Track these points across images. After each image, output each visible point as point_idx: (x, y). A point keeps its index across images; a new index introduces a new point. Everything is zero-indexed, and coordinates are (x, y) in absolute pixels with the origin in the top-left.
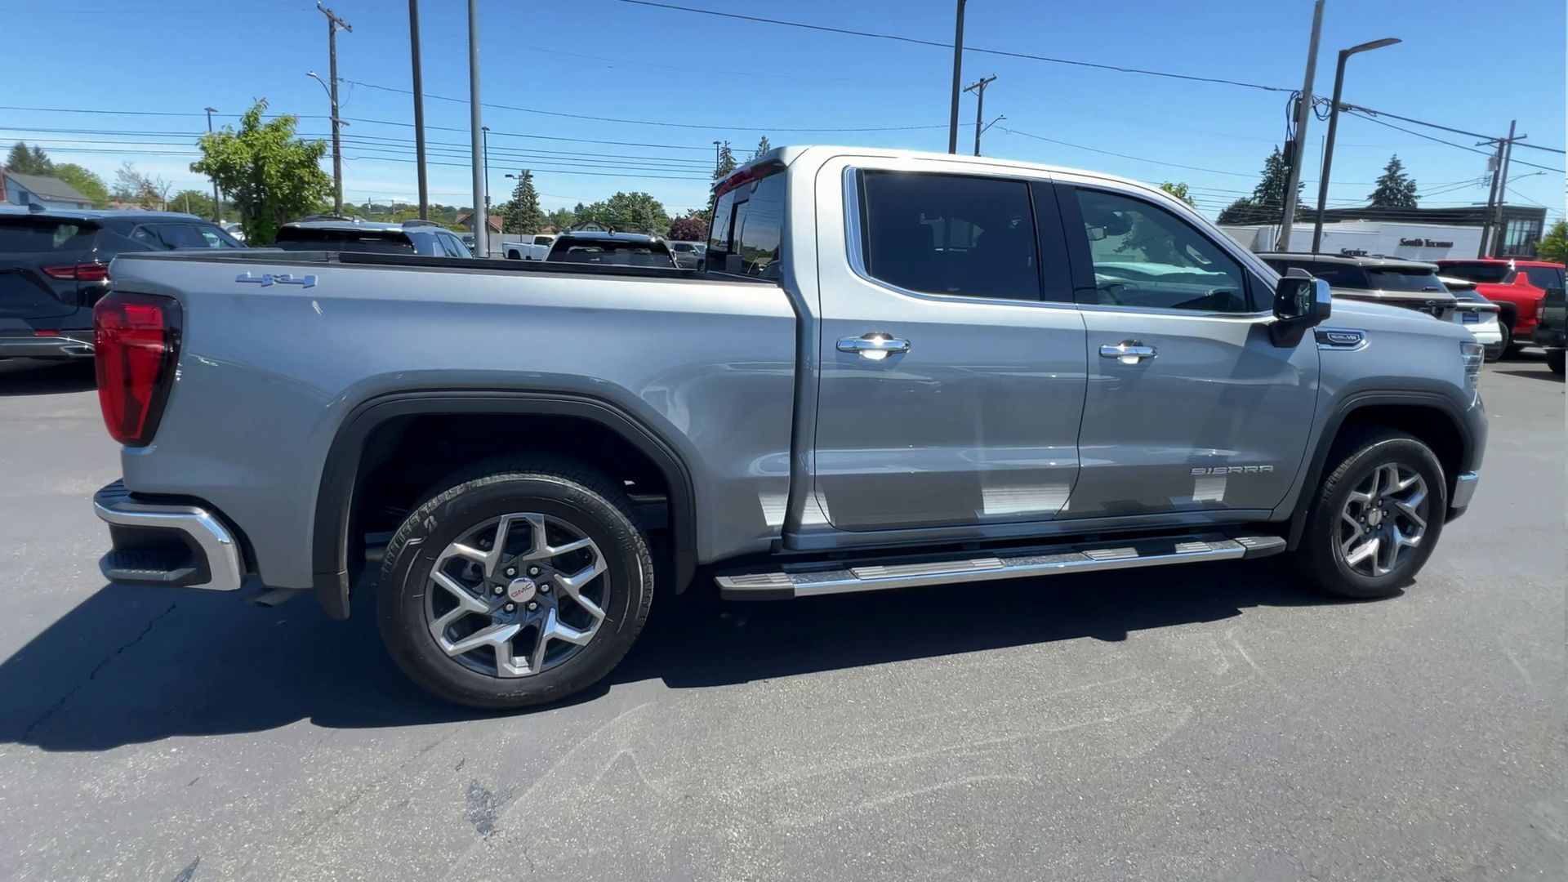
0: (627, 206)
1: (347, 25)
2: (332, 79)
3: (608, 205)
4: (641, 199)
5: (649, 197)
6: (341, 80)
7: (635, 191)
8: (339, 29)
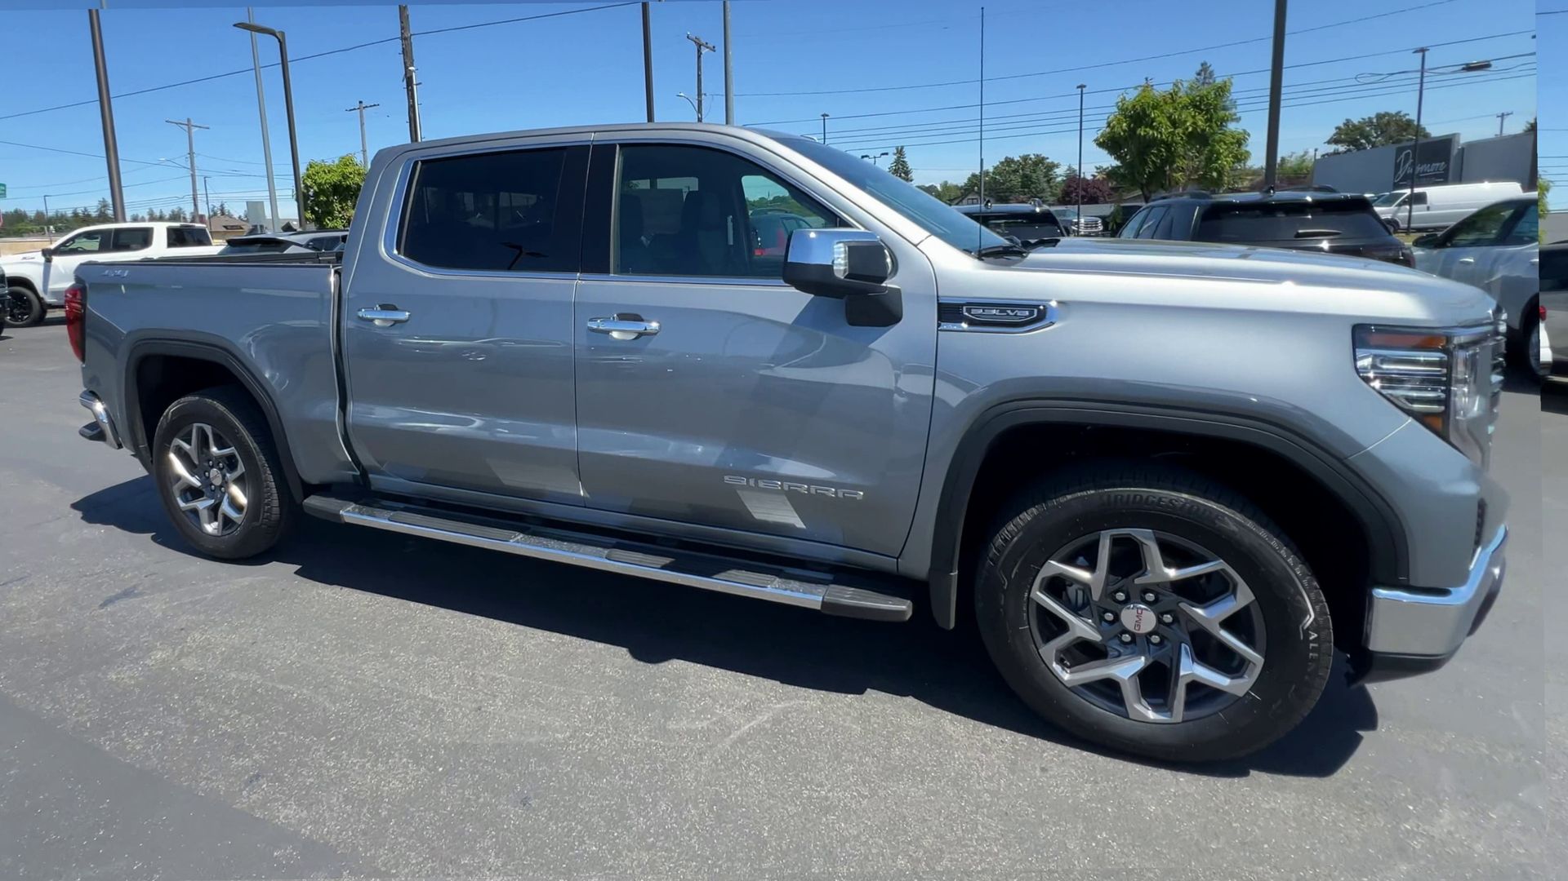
0: (1015, 171)
1: (711, 46)
2: (698, 95)
3: (994, 173)
4: (1034, 162)
5: (1043, 159)
6: (705, 94)
7: (1026, 153)
8: (704, 51)
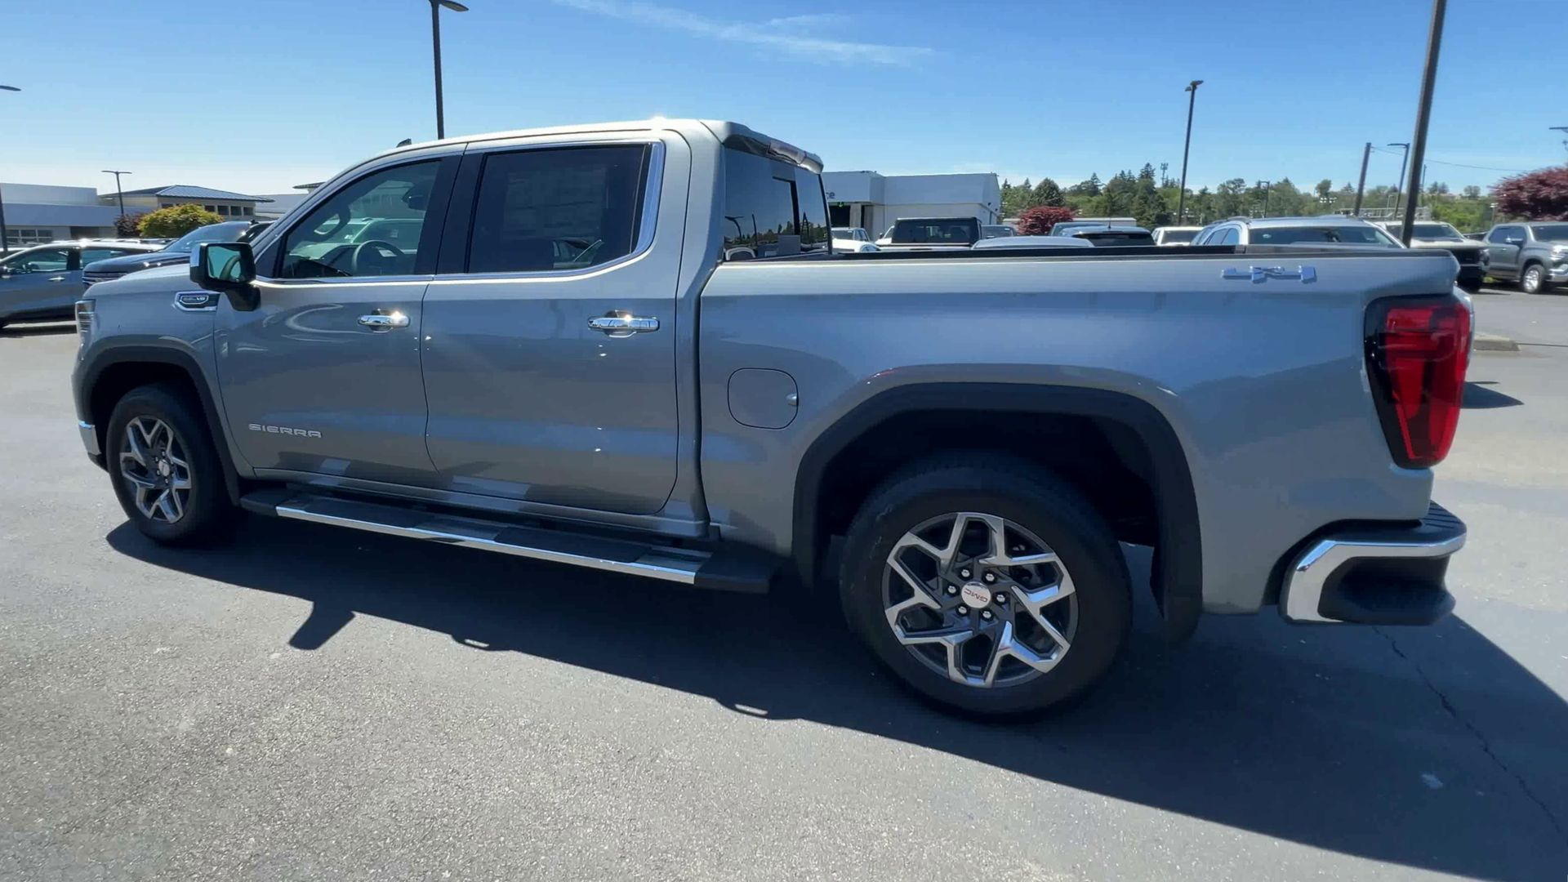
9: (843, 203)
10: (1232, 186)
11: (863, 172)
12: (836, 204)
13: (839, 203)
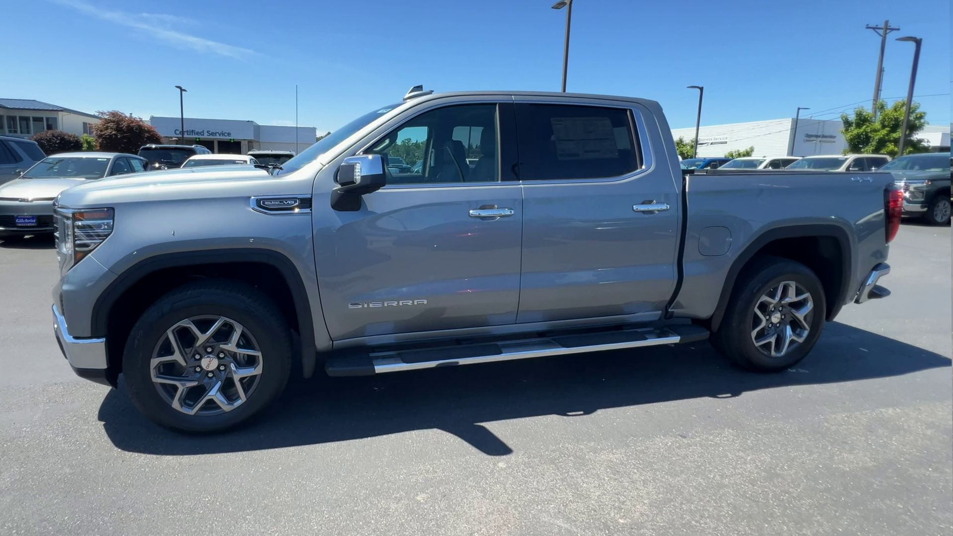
9: (233, 140)
10: (407, 141)
11: (249, 121)
12: (229, 140)
13: (231, 139)
